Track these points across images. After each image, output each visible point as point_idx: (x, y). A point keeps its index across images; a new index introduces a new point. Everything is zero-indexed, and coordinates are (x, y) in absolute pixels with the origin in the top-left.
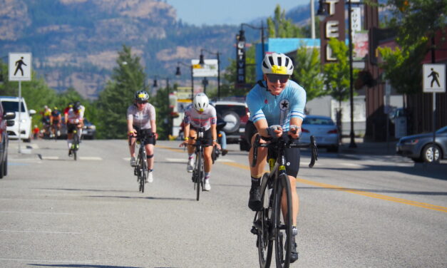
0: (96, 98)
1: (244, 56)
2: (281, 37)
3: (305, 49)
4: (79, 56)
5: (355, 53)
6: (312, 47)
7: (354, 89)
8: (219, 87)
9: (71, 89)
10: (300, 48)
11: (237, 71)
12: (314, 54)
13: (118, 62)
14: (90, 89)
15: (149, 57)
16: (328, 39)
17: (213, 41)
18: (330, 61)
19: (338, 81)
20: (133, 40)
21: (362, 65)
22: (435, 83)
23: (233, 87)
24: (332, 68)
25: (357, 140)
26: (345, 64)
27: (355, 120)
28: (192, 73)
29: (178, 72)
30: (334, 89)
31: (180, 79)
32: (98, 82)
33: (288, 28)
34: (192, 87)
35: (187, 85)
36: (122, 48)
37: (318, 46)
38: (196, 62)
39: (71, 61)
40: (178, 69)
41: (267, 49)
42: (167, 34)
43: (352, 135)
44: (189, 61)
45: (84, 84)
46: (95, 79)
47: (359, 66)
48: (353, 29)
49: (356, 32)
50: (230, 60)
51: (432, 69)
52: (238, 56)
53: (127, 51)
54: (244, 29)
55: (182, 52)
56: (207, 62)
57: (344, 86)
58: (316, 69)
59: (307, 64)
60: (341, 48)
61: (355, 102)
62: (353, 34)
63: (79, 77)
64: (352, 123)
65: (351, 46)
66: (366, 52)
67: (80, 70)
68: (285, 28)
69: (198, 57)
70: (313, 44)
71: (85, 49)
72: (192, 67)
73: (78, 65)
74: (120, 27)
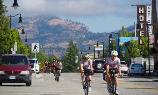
0: (62, 58)
1: (112, 43)
2: (125, 37)
3: (133, 41)
4: (55, 44)
5: (150, 42)
6: (135, 40)
7: (150, 54)
8: (104, 54)
9: (53, 55)
10: (131, 40)
11: (110, 48)
12: (136, 42)
13: (69, 46)
14: (59, 55)
15: (79, 44)
16: (141, 37)
17: (101, 38)
18: (141, 45)
19: (144, 51)
20: (74, 38)
21: (152, 46)
23: (109, 54)
24: (142, 47)
25: (151, 72)
26: (147, 46)
27: (150, 65)
28: (94, 49)
29: (89, 49)
30: (143, 54)
31: (90, 51)
32: (62, 52)
33: (127, 33)
34: (94, 54)
35: (93, 53)
36: (70, 41)
37: (137, 40)
38: (95, 46)
39: (53, 46)
40: (89, 48)
41: (120, 41)
42: (85, 36)
43: (149, 70)
44: (93, 45)
45: (57, 53)
46: (61, 52)
47: (151, 46)
48: (149, 33)
49: (150, 34)
50: (107, 44)
52: (110, 43)
53: (72, 42)
54: (112, 34)
55: (91, 42)
56: (99, 45)
57: (146, 53)
58: (137, 48)
59: (134, 45)
60: (145, 40)
61: (150, 59)
62: (149, 35)
63: (55, 51)
64: (149, 66)
65: (149, 39)
66: (154, 41)
67: (56, 49)
68: (126, 33)
69: (96, 44)
70: (135, 39)
71: (57, 41)
72: (94, 47)
73: (55, 47)
74: (69, 34)
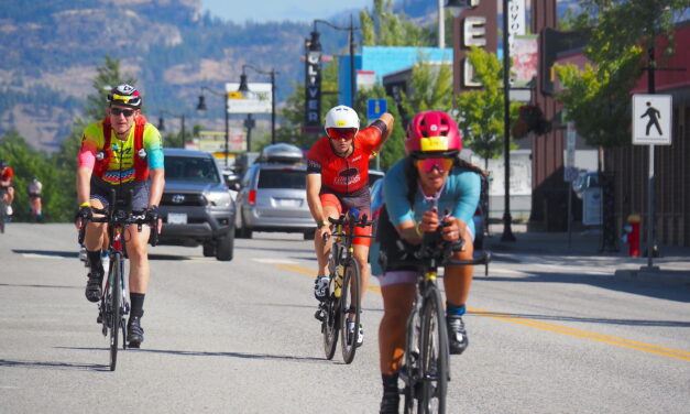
0: (57, 150)
1: (318, 79)
2: (385, 44)
3: (426, 66)
4: (27, 74)
5: (514, 75)
6: (439, 63)
7: (511, 138)
8: (274, 131)
9: (12, 133)
10: (417, 65)
11: (307, 105)
12: (442, 75)
13: (96, 86)
14: (45, 133)
15: (150, 75)
16: (469, 48)
17: (264, 49)
18: (469, 88)
19: (483, 123)
20: (124, 47)
21: (526, 96)
22: (653, 127)
23: (299, 131)
24: (473, 100)
25: (515, 228)
26: (496, 93)
27: (512, 192)
28: (227, 107)
29: (201, 106)
30: (477, 137)
31: (205, 117)
32: (60, 120)
33: (396, 27)
34: (227, 131)
35: (219, 127)
36: (105, 61)
37: (450, 62)
38: (233, 87)
39: (13, 84)
40: (202, 99)
41: (360, 66)
42: (184, 38)
43: (507, 220)
44: (221, 85)
45: (36, 124)
46: (56, 117)
47: (520, 97)
48: (510, 31)
49: (516, 36)
50: (295, 84)
51: (648, 104)
52: (308, 77)
53: (112, 67)
54: (319, 30)
55: (209, 69)
56: (252, 86)
57: (495, 131)
58: (445, 102)
59: (429, 92)
60: (490, 66)
61: (512, 161)
62: (511, 40)
63: (26, 111)
64: (507, 196)
65: (507, 61)
66: (533, 72)
67: (29, 100)
68: (391, 29)
69: (239, 79)
70: (440, 58)
71: (38, 62)
72: (226, 97)
73: (24, 90)
74: (100, 25)
